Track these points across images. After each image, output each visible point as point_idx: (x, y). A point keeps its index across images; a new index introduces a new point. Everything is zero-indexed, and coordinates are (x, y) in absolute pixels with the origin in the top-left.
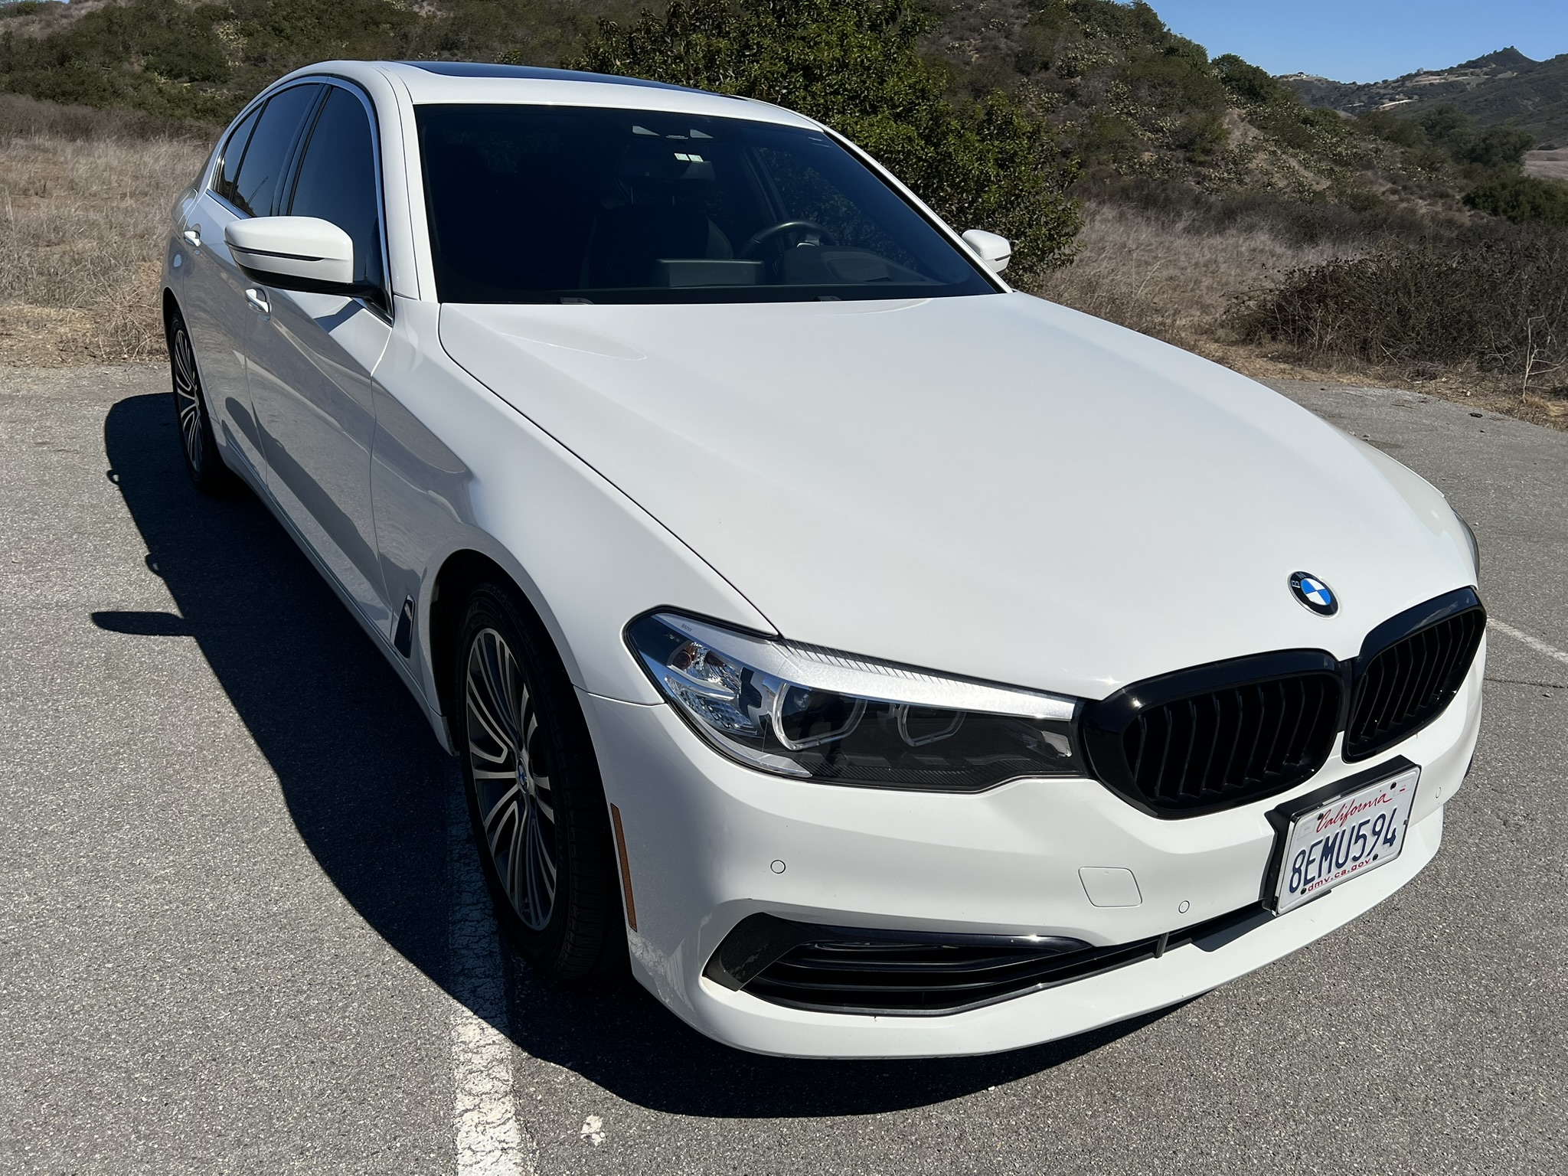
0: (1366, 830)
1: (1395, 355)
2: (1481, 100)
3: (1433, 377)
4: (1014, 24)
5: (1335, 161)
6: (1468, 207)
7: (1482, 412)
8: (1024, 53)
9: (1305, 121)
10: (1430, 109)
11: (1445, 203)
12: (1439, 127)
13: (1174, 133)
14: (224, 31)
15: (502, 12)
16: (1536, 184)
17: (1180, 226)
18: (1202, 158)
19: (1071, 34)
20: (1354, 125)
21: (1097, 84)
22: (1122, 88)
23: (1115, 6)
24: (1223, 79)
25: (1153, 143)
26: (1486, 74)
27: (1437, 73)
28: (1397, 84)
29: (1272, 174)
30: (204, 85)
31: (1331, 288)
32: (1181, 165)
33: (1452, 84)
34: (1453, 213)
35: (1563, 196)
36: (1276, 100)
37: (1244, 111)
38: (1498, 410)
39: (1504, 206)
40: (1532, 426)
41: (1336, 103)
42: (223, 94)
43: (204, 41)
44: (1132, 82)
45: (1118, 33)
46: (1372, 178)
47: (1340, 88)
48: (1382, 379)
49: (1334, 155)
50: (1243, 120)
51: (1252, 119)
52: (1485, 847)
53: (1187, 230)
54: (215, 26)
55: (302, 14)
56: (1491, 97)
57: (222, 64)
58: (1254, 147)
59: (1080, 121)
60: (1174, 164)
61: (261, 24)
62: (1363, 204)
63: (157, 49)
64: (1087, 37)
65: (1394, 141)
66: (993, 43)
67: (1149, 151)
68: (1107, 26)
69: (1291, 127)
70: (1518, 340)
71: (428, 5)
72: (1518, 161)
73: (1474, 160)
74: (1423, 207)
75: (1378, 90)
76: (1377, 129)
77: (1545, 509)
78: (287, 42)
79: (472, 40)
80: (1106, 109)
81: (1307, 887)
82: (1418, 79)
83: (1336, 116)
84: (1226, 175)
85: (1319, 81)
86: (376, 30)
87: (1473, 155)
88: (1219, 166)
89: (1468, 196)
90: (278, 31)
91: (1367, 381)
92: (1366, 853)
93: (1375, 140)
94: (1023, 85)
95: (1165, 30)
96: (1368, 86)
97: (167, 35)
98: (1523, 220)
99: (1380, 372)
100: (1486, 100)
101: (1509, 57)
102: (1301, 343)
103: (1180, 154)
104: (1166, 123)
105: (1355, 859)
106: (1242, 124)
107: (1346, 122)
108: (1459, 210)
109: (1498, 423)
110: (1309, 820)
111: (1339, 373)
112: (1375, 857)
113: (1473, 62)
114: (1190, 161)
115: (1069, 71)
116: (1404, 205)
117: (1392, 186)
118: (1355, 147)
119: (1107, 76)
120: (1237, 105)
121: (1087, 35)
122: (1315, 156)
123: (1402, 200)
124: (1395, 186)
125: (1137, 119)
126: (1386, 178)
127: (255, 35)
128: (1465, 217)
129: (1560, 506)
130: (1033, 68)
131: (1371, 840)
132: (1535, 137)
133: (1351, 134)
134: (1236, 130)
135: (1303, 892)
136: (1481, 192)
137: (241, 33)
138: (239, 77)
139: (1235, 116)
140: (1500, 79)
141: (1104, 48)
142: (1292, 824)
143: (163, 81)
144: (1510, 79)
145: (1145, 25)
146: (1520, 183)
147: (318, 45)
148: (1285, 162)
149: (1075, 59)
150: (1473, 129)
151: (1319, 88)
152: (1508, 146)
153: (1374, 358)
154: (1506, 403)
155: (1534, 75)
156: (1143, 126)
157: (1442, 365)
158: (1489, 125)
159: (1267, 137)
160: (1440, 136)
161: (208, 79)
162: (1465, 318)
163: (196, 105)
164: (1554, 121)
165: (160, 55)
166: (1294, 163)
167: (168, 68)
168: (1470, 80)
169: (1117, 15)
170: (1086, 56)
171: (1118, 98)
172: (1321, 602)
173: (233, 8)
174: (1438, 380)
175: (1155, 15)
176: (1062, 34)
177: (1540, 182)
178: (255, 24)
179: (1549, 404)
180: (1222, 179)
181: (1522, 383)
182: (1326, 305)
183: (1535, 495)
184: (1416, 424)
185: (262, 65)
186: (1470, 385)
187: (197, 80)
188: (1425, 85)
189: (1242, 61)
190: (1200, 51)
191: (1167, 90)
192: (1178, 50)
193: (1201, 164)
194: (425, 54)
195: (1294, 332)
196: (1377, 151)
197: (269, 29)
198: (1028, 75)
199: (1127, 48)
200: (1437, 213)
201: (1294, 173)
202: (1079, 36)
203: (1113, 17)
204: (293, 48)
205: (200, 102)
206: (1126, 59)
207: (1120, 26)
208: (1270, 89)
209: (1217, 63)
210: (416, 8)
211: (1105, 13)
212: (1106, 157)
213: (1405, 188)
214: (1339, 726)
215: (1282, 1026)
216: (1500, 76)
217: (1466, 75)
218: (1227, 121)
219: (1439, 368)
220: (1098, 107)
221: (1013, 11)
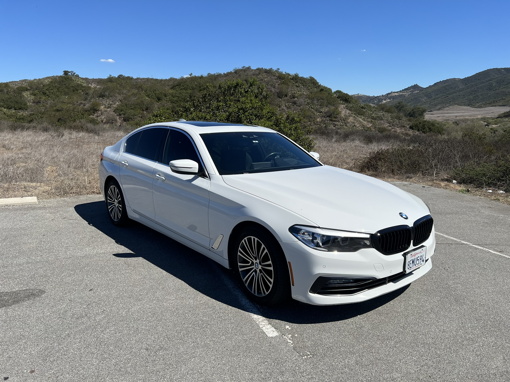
0: (419, 258)
1: (401, 173)
2: (410, 99)
3: (411, 178)
4: (276, 84)
5: (372, 119)
6: (411, 130)
7: (425, 186)
8: (280, 92)
9: (362, 108)
10: (396, 102)
11: (405, 129)
12: (399, 107)
13: (325, 113)
14: (26, 94)
15: (118, 85)
16: (429, 122)
17: (334, 140)
18: (334, 119)
19: (292, 86)
20: (376, 108)
21: (302, 100)
22: (309, 101)
23: (304, 78)
24: (337, 97)
25: (320, 116)
26: (410, 92)
27: (397, 92)
28: (386, 96)
29: (355, 123)
30: (19, 111)
31: (382, 156)
32: (329, 122)
33: (401, 95)
34: (407, 131)
35: (437, 125)
36: (353, 102)
37: (345, 106)
38: (429, 185)
39: (421, 129)
40: (438, 189)
41: (370, 102)
42: (26, 113)
43: (19, 97)
44: (312, 99)
45: (306, 86)
46: (383, 123)
47: (370, 97)
48: (399, 179)
49: (372, 117)
50: (344, 108)
51: (347, 108)
52: (441, 273)
53: (336, 141)
54: (23, 93)
55: (52, 88)
56: (412, 98)
57: (25, 104)
58: (349, 116)
59: (298, 110)
60: (327, 121)
61: (39, 92)
62: (382, 130)
63: (3, 100)
64: (297, 87)
65: (388, 112)
66: (270, 90)
67: (319, 118)
68: (303, 84)
69: (358, 109)
70: (431, 167)
71: (94, 84)
72: (423, 116)
73: (411, 116)
74: (398, 130)
75: (381, 98)
76: (383, 109)
77: (444, 208)
78: (47, 97)
79: (109, 94)
80: (305, 107)
81: (411, 269)
82: (391, 94)
83: (370, 106)
84: (342, 124)
85: (364, 96)
86: (77, 92)
87: (410, 115)
88: (339, 121)
89: (411, 126)
90: (44, 94)
91: (395, 180)
92: (419, 263)
93: (382, 112)
94: (280, 101)
95: (319, 84)
96: (378, 96)
97: (7, 96)
98: (427, 132)
99: (398, 177)
100: (411, 99)
101: (416, 87)
102: (376, 171)
103: (328, 118)
104: (323, 110)
105: (418, 264)
106: (344, 109)
107: (374, 107)
108: (409, 130)
109: (430, 188)
110: (409, 255)
111: (387, 178)
112: (421, 264)
113: (406, 89)
114: (331, 120)
115: (293, 97)
116: (393, 130)
117: (389, 124)
118: (377, 114)
119: (304, 98)
120: (342, 104)
121: (297, 86)
122: (366, 117)
123: (392, 129)
124: (390, 125)
125: (314, 109)
126: (387, 123)
127: (37, 95)
128: (411, 132)
129: (447, 207)
130: (283, 96)
131: (420, 260)
132: (426, 109)
133: (375, 111)
134: (343, 111)
135: (410, 269)
136: (414, 125)
137: (32, 95)
138: (31, 108)
139: (342, 107)
140: (414, 93)
141: (302, 90)
142: (407, 256)
143: (5, 110)
144: (417, 93)
145: (313, 83)
146: (424, 122)
147: (58, 97)
148: (358, 119)
149: (295, 93)
150: (410, 107)
151: (364, 98)
152: (419, 111)
153: (395, 174)
154: (431, 184)
155: (424, 91)
156: (316, 111)
157: (413, 175)
158: (413, 106)
159: (352, 113)
160: (400, 110)
161: (21, 109)
162: (417, 163)
163: (17, 117)
164: (431, 104)
165: (4, 102)
166: (361, 120)
167: (7, 106)
168: (406, 94)
169: (305, 80)
170: (297, 92)
171: (308, 104)
172: (405, 217)
173: (29, 87)
174: (413, 179)
175: (316, 80)
176: (290, 86)
177: (430, 122)
178: (36, 91)
179: (441, 183)
180: (341, 125)
181: (434, 178)
182: (381, 161)
183: (441, 205)
184: (410, 190)
185: (39, 104)
186: (421, 179)
187: (17, 109)
188: (394, 96)
189: (342, 92)
190: (330, 90)
191: (322, 101)
192: (324, 90)
193: (334, 121)
194: (94, 99)
195: (374, 168)
196: (383, 115)
197: (41, 93)
198: (281, 98)
199: (309, 89)
200: (403, 132)
201: (361, 122)
202: (294, 87)
203: (304, 81)
204: (49, 99)
205: (18, 116)
206: (309, 93)
207: (306, 84)
208: (351, 99)
209: (335, 93)
210: (90, 85)
211: (301, 80)
212: (306, 120)
213: (393, 125)
214: (412, 239)
215: (409, 303)
216: (414, 92)
217: (405, 92)
218: (340, 109)
219: (412, 176)
220: (303, 106)
221: (275, 80)
